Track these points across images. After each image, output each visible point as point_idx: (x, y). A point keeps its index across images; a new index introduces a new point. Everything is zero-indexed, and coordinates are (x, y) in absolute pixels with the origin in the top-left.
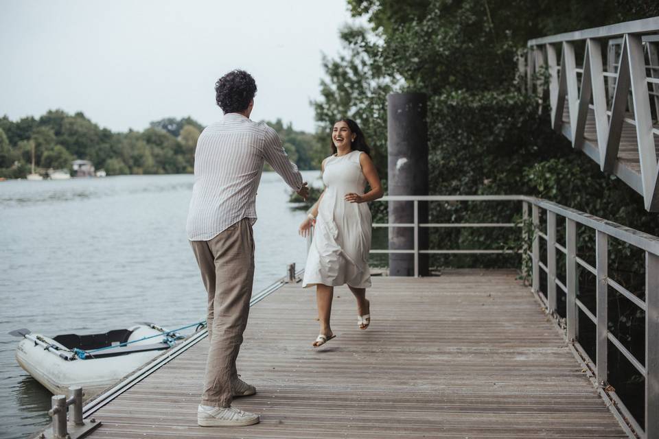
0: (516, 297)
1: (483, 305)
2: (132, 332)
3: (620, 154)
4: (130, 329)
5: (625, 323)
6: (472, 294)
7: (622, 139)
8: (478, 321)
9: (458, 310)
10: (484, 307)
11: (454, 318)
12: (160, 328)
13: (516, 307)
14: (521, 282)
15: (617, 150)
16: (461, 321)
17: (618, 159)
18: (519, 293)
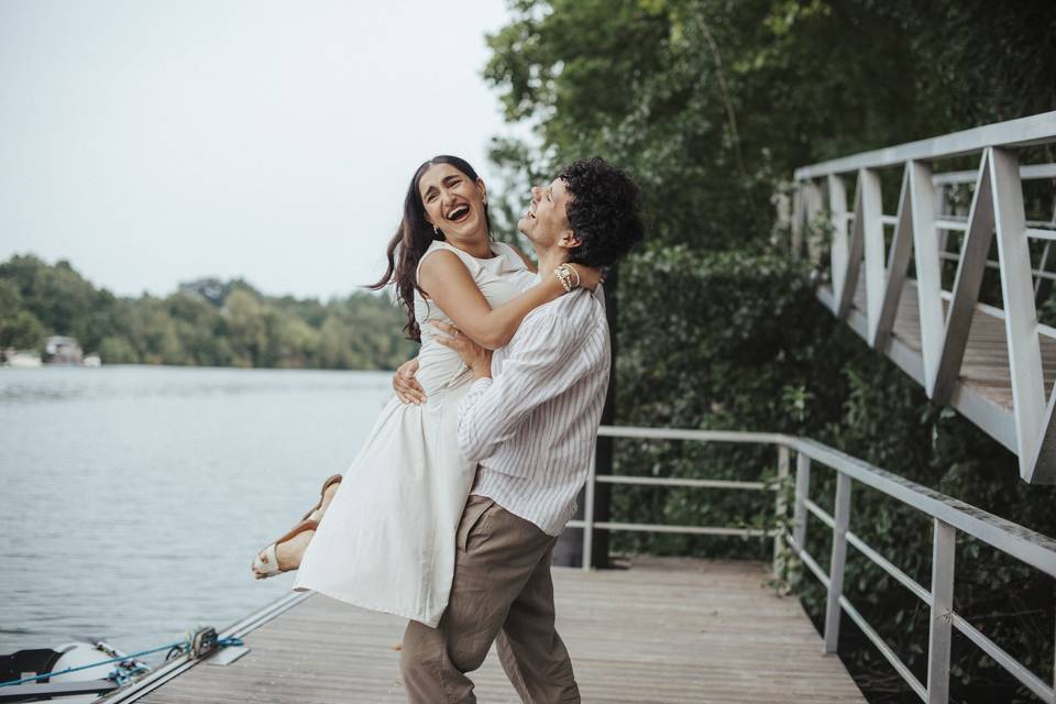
0: (763, 619)
1: (703, 632)
2: (61, 654)
3: (965, 371)
4: (58, 649)
5: (961, 678)
6: (684, 608)
7: (969, 344)
8: (695, 666)
9: (657, 640)
10: (705, 637)
11: (649, 658)
12: (111, 649)
13: (763, 639)
14: (773, 591)
15: (959, 363)
16: (662, 664)
17: (962, 379)
18: (768, 612)
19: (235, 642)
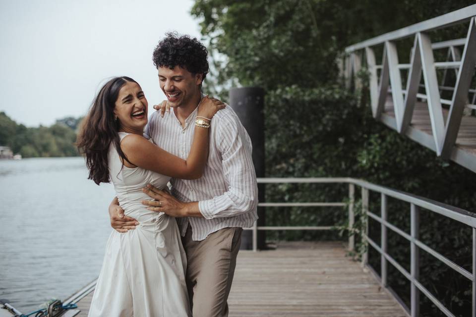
0: (349, 274)
1: (320, 284)
3: (458, 141)
5: (458, 303)
6: (307, 270)
7: (461, 127)
8: (319, 306)
9: (297, 290)
10: (322, 287)
11: (294, 302)
13: (352, 286)
14: (351, 258)
15: (455, 137)
16: (302, 306)
17: (457, 146)
18: (350, 270)
19: (72, 307)
